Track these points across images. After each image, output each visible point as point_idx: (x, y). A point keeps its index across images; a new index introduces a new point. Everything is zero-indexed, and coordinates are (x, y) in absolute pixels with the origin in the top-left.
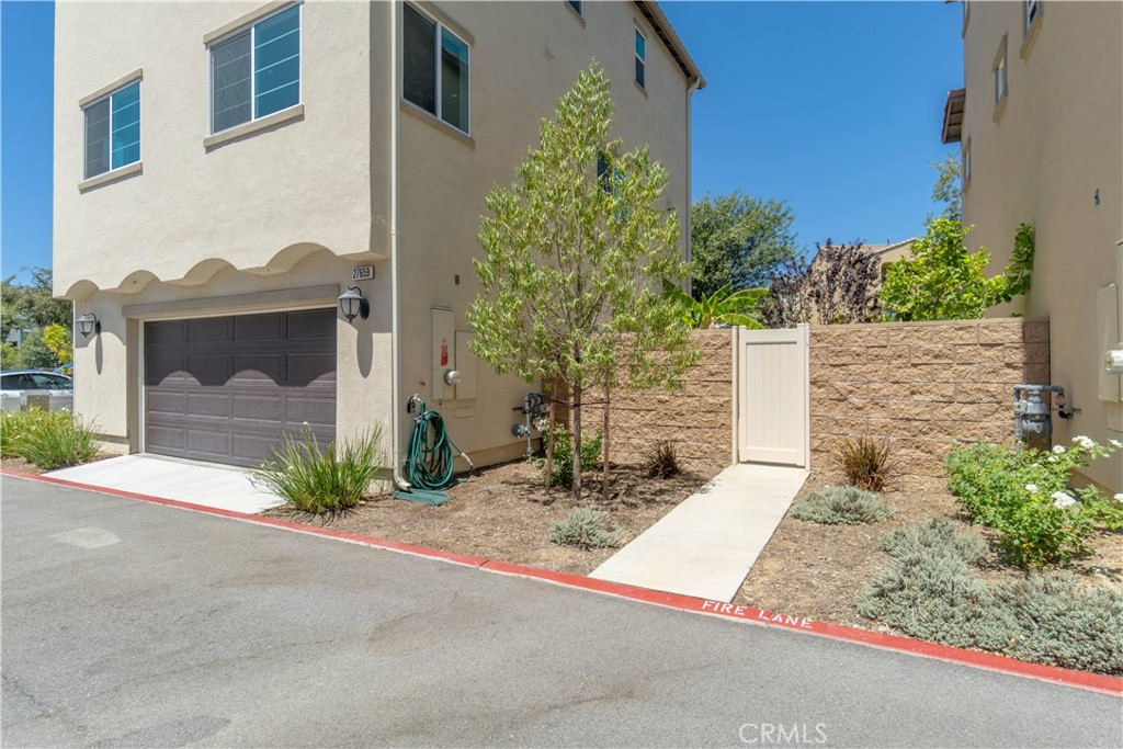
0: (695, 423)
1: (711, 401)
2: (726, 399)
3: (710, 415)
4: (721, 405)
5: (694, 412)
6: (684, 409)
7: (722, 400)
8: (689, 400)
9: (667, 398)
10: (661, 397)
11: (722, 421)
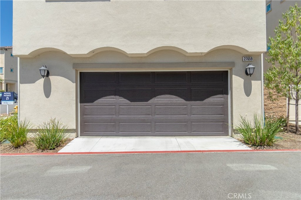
0: (276, 111)
1: (281, 104)
2: (285, 104)
3: (280, 108)
4: (284, 106)
5: (275, 108)
6: (272, 107)
7: (284, 104)
8: (274, 104)
9: (267, 104)
10: (266, 104)
11: (284, 110)
